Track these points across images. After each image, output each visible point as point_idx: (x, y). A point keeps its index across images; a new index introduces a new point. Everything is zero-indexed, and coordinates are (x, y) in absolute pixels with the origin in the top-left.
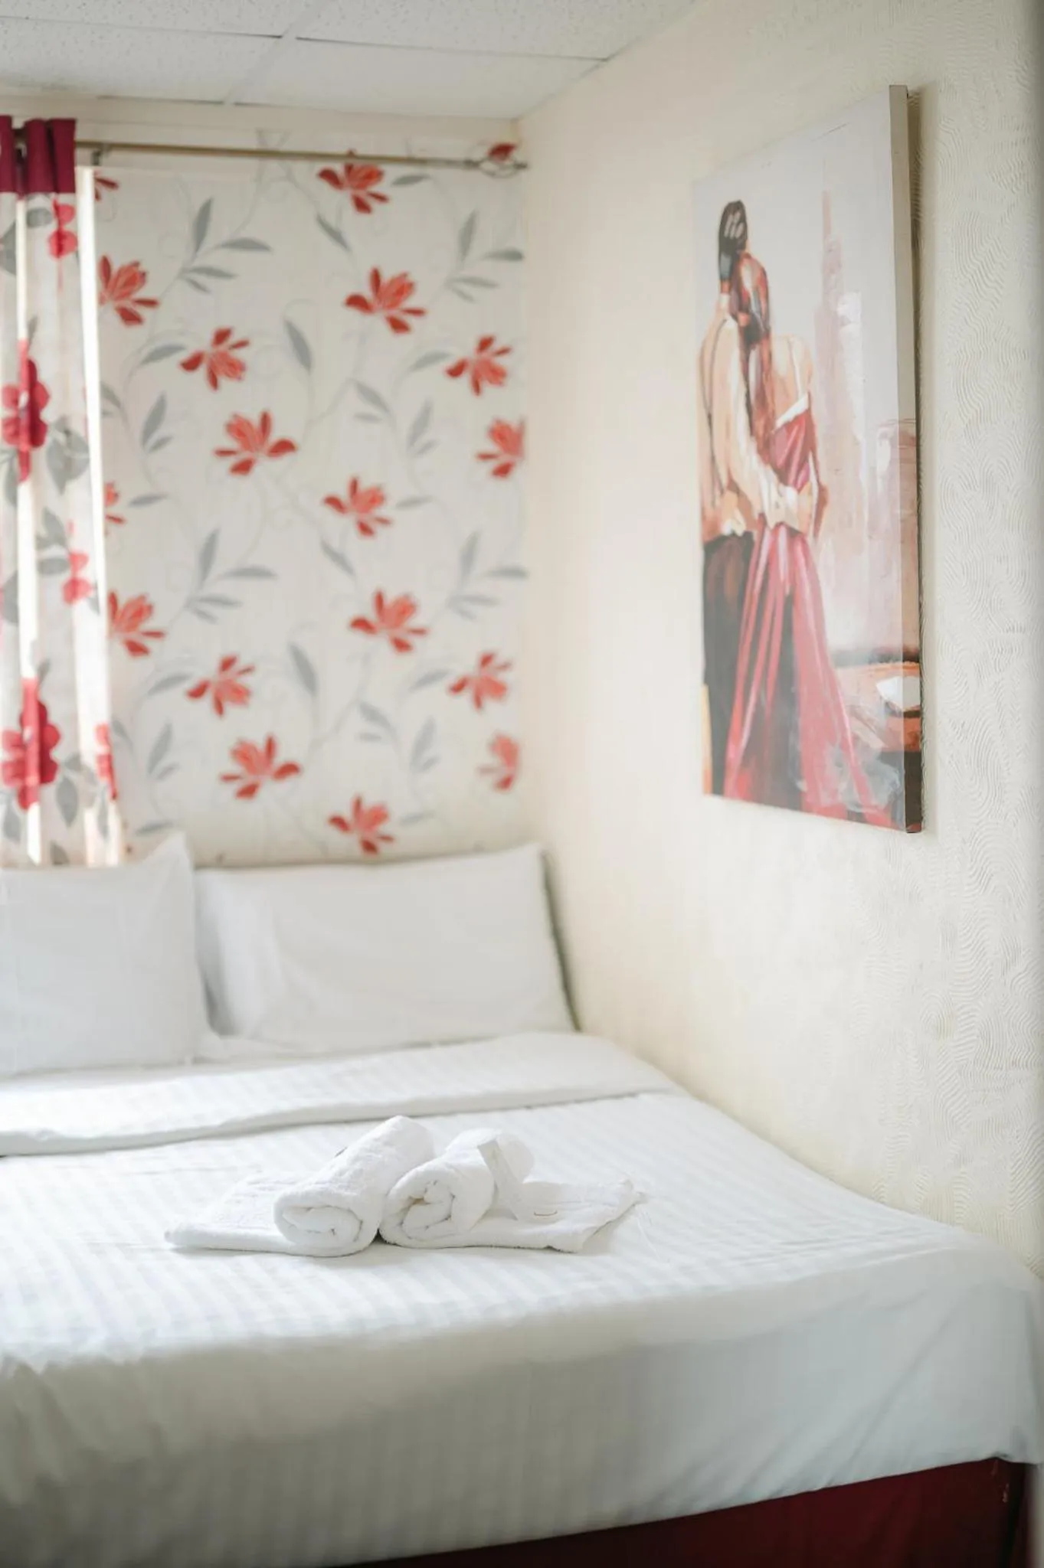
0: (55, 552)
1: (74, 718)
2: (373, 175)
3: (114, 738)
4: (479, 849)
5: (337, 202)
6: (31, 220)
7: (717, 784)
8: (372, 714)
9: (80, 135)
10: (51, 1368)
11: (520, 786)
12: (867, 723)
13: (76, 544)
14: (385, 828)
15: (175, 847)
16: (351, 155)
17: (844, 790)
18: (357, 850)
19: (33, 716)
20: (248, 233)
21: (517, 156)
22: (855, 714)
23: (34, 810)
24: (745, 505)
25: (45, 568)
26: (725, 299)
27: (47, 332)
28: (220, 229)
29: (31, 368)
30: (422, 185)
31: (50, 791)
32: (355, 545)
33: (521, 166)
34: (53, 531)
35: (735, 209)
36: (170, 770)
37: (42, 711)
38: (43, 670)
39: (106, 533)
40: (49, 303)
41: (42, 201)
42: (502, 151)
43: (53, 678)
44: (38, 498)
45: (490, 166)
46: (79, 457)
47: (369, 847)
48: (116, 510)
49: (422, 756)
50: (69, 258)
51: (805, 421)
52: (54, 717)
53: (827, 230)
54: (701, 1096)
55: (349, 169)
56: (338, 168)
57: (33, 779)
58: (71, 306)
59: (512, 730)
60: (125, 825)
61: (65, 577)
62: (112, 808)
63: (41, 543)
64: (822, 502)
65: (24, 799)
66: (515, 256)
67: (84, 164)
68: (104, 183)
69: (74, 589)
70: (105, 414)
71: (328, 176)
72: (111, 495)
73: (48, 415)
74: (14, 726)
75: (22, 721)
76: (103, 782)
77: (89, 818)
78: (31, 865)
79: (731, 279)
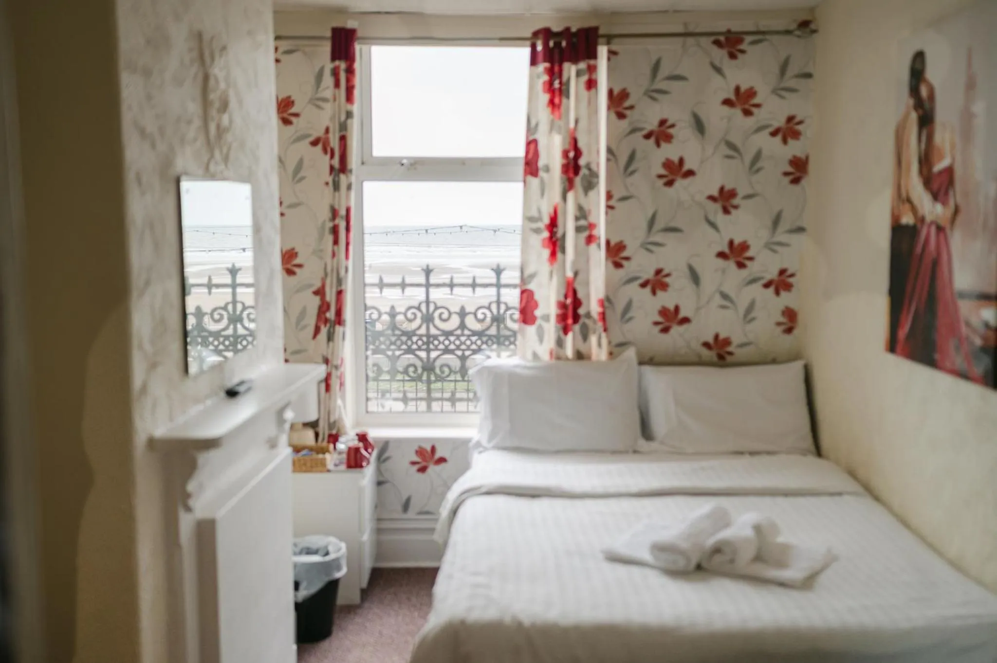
0: (583, 223)
1: (588, 296)
2: (740, 41)
3: (606, 304)
4: (774, 361)
5: (720, 55)
6: (579, 74)
7: (892, 347)
8: (725, 296)
9: (601, 31)
10: (533, 626)
11: (796, 332)
12: (974, 331)
13: (592, 219)
14: (730, 349)
15: (631, 353)
16: (729, 31)
17: (959, 362)
18: (715, 359)
19: (571, 294)
20: (677, 72)
21: (813, 26)
22: (968, 324)
23: (570, 335)
24: (914, 210)
25: (579, 229)
26: (911, 102)
27: (583, 124)
28: (664, 71)
29: (575, 141)
30: (765, 44)
31: (577, 327)
32: (720, 218)
33: (814, 31)
34: (582, 213)
35: (919, 57)
36: (630, 319)
37: (575, 292)
38: (576, 274)
39: (607, 213)
40: (584, 112)
41: (582, 65)
42: (804, 24)
43: (580, 277)
44: (576, 198)
45: (798, 33)
46: (595, 180)
47: (721, 357)
48: (611, 203)
49: (748, 315)
50: (593, 91)
51: (949, 172)
52: (581, 295)
53: (969, 65)
54: (877, 498)
55: (727, 39)
56: (722, 38)
57: (570, 321)
58: (594, 111)
59: (793, 305)
60: (610, 343)
61: (586, 234)
62: (604, 335)
63: (577, 219)
64: (957, 211)
65: (566, 330)
66: (809, 76)
67: (602, 44)
68: (612, 53)
69: (590, 239)
70: (608, 160)
71: (717, 43)
72: (609, 196)
73: (582, 162)
74: (562, 299)
75: (566, 297)
76: (600, 324)
77: (593, 339)
78: (567, 359)
79: (914, 91)
